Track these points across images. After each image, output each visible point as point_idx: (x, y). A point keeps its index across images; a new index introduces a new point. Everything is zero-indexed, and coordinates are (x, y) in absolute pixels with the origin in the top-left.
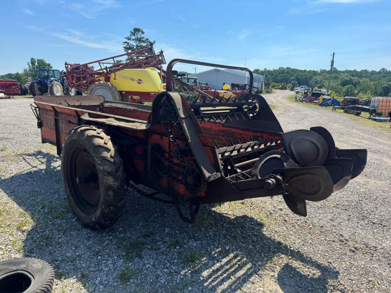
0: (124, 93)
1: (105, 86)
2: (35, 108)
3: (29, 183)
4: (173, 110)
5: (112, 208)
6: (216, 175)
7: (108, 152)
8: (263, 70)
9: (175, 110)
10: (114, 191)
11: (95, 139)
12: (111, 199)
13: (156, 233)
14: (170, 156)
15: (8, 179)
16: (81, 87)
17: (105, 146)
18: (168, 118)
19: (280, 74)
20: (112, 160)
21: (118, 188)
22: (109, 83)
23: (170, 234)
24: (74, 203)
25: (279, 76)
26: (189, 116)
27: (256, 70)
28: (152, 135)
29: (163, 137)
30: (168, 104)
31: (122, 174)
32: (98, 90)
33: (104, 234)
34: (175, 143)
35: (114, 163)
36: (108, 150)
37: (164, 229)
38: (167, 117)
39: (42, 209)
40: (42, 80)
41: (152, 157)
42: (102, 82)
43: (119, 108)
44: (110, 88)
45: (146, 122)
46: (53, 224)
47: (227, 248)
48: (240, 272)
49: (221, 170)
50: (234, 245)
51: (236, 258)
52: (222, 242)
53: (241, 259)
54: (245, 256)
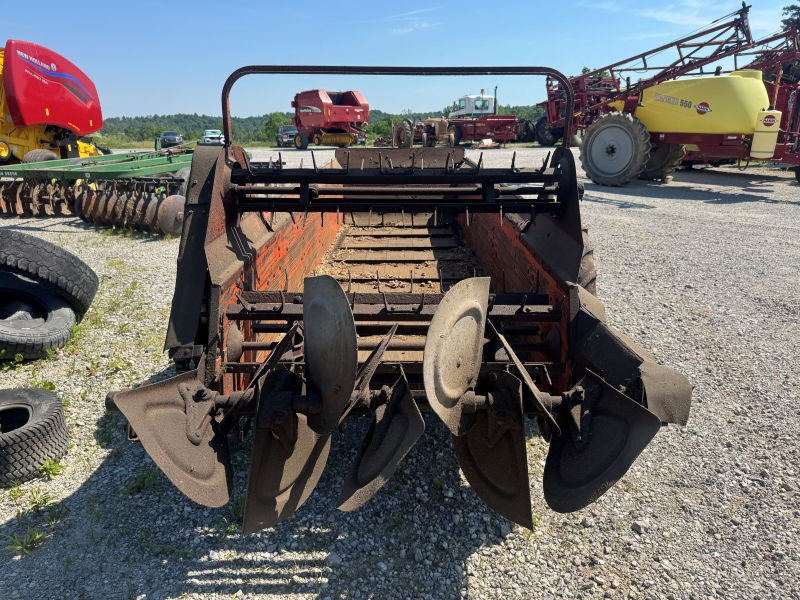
0: (662, 136)
6: (191, 349)
22: (629, 116)
32: (606, 131)
42: (616, 113)
47: (340, 537)
48: (271, 595)
49: (210, 340)
50: (361, 539)
51: (314, 566)
52: (352, 521)
53: (319, 574)
54: (338, 574)
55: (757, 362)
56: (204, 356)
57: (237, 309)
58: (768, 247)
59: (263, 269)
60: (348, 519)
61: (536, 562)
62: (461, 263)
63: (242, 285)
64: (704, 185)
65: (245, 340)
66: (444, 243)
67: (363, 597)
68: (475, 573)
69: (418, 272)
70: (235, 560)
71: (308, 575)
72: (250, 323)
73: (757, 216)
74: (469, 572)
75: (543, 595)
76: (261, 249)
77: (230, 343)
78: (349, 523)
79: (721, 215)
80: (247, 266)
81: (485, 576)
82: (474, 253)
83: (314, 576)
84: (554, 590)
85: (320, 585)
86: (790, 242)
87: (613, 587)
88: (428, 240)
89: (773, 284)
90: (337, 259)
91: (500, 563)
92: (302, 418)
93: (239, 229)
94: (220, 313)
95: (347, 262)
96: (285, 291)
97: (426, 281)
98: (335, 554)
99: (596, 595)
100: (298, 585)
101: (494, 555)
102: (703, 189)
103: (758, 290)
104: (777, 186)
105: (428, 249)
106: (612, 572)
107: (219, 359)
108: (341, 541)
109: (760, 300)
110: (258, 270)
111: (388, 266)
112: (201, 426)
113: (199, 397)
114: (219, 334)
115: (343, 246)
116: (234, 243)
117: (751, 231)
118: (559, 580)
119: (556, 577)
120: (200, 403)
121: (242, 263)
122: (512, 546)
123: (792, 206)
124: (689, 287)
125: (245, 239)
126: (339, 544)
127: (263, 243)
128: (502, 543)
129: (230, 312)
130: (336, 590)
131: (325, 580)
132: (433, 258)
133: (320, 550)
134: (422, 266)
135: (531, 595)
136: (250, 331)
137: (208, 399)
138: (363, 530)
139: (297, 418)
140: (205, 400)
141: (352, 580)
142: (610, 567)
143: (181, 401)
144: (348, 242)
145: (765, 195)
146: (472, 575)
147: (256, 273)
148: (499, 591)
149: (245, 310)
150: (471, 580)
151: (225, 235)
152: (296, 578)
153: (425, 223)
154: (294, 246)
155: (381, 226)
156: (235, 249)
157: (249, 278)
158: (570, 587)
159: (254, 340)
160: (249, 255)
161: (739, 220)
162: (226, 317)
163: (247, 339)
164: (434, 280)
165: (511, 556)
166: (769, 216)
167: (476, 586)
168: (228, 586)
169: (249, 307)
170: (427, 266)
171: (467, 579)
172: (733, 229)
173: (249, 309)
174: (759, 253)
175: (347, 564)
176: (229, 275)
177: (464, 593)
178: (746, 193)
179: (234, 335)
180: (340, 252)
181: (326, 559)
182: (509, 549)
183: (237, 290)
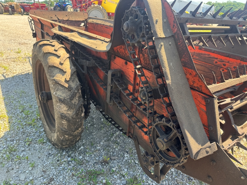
0: (111, 14)
1: (98, 8)
2: (31, 20)
3: (23, 83)
4: (146, 24)
5: (67, 136)
6: (210, 147)
7: (63, 75)
8: (215, 2)
9: (149, 24)
10: (68, 121)
11: (50, 57)
12: (65, 128)
13: (115, 159)
14: (134, 89)
15: (9, 78)
16: (82, 9)
17: (60, 67)
18: (136, 37)
19: (227, 6)
20: (66, 85)
21: (72, 118)
22: (100, 6)
23: (129, 164)
24: (43, 114)
25: (226, 7)
26: (173, 36)
27: (209, 2)
28: (115, 58)
29: (128, 62)
30: (138, 13)
31: (79, 101)
32: (93, 11)
33: (64, 153)
34: (143, 79)
35: (69, 89)
36: (63, 72)
37: (124, 154)
38: (135, 34)
39: (21, 112)
40: (61, 4)
41: (112, 87)
42: (96, 5)
43: (98, 24)
44: (101, 10)
45: (108, 40)
46: (24, 133)
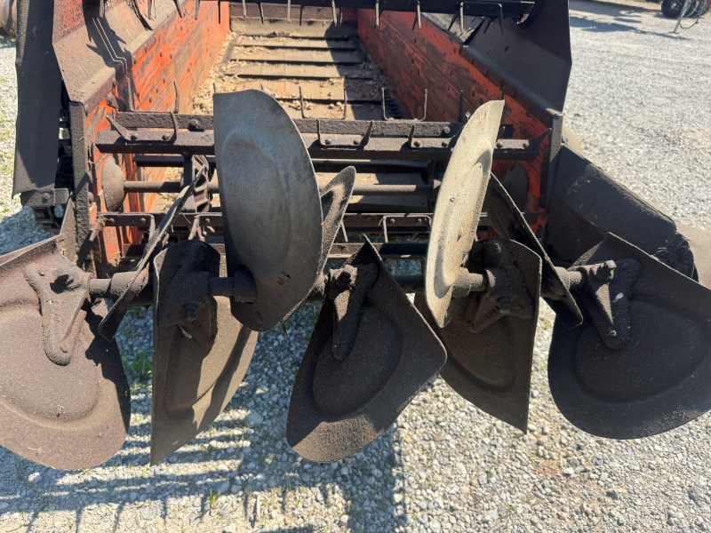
6: (52, 193)
47: (259, 391)
48: (187, 464)
49: (77, 182)
50: (282, 393)
51: (233, 427)
52: (271, 372)
53: (240, 437)
54: (260, 434)
55: (648, 193)
56: (71, 204)
57: (111, 138)
58: (643, 77)
59: (142, 81)
60: (266, 370)
61: (466, 410)
62: (371, 83)
63: (115, 103)
64: (579, 13)
65: (128, 179)
66: (347, 57)
67: (290, 460)
68: (406, 425)
69: (323, 92)
70: (142, 426)
71: (227, 439)
72: (132, 156)
73: (630, 46)
74: (400, 424)
75: (477, 446)
76: (137, 52)
77: (106, 184)
78: (267, 374)
79: (598, 43)
80: (120, 75)
81: (416, 428)
82: (382, 71)
83: (234, 440)
84: (487, 440)
85: (241, 449)
86: (661, 72)
87: (544, 433)
88: (328, 53)
89: (651, 114)
90: (228, 72)
91: (430, 413)
92: (223, 301)
93: (104, 21)
94: (87, 144)
95: (240, 76)
96: (176, 112)
97: (335, 102)
98: (256, 413)
99: (528, 442)
100: (218, 451)
101: (422, 403)
102: (580, 17)
103: (639, 120)
104: (644, 16)
105: (330, 64)
106: (541, 417)
107: (93, 208)
108: (260, 396)
109: (643, 130)
110: (135, 82)
111: (288, 83)
112: (67, 334)
113: (61, 284)
114: (90, 174)
115: (233, 57)
116: (98, 40)
117: (626, 60)
118: (490, 429)
119: (488, 425)
120: (65, 294)
121: (112, 71)
122: (440, 393)
123: (659, 37)
124: (578, 115)
125: (114, 38)
126: (259, 400)
127: (139, 44)
128: (430, 390)
129: (102, 142)
130: (260, 454)
131: (247, 443)
132: (338, 75)
133: (238, 408)
134: (326, 84)
135: (465, 447)
136: (133, 165)
137: (78, 287)
138: (284, 382)
139: (215, 303)
140: (72, 289)
141: (276, 441)
142: (539, 412)
143: (32, 295)
144: (238, 53)
145: (634, 25)
146: (403, 427)
147: (133, 86)
148: (433, 445)
149: (122, 140)
150: (403, 433)
151: (84, 28)
152: (214, 443)
153: (322, 35)
154: (178, 54)
155: (273, 35)
156: (100, 50)
157: (124, 93)
158: (504, 436)
159: (139, 179)
160: (122, 60)
161: (614, 50)
162: (96, 149)
163: (129, 177)
164: (343, 102)
165: (440, 405)
166: (640, 46)
167: (409, 439)
168: (137, 456)
169: (127, 135)
170: (332, 84)
171: (399, 432)
172: (611, 58)
173: (128, 137)
174: (637, 84)
175: (269, 422)
176: (95, 88)
177: (397, 448)
178: (617, 22)
179: (112, 173)
180: (231, 64)
181: (246, 418)
182: (437, 396)
183: (109, 109)
